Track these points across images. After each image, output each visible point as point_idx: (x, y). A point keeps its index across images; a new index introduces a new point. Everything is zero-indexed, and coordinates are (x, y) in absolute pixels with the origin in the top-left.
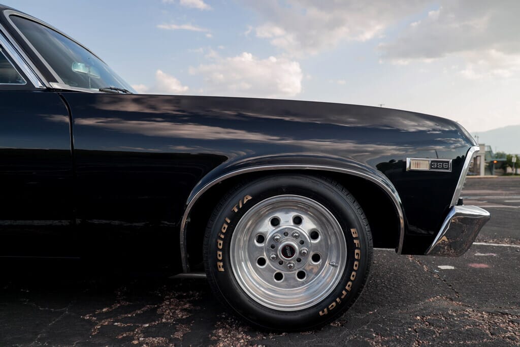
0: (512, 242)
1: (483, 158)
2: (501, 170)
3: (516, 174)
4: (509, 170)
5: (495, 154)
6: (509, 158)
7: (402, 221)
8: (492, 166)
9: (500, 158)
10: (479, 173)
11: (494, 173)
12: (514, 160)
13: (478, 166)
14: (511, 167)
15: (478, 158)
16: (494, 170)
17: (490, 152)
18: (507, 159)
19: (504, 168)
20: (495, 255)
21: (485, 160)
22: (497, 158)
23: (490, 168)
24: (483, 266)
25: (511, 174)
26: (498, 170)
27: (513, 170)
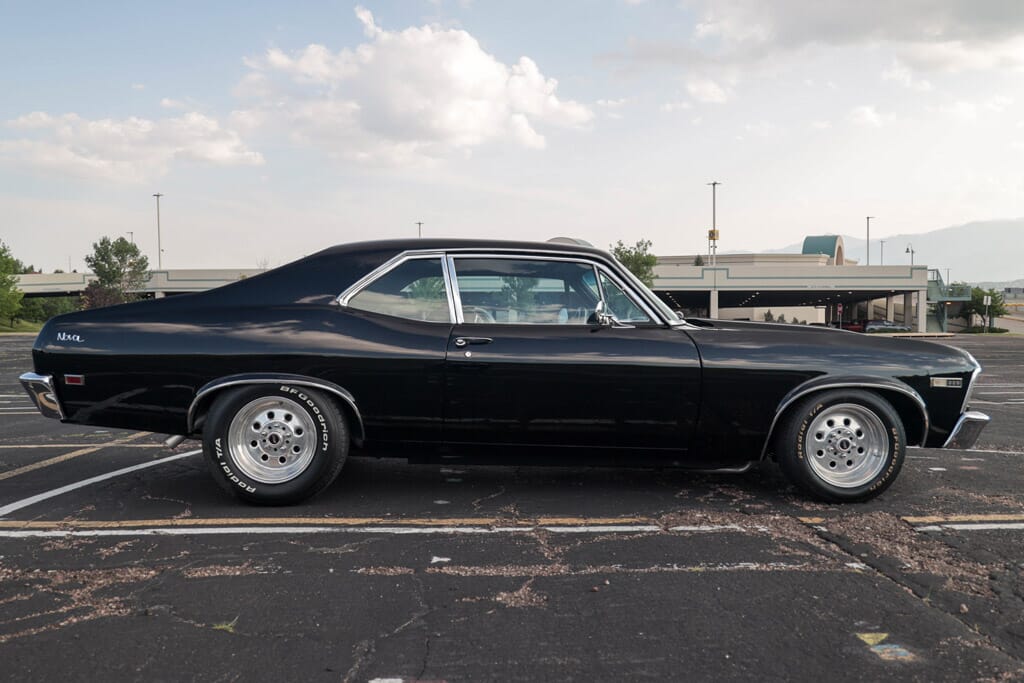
0: (998, 449)
1: (923, 295)
2: (960, 321)
3: (992, 330)
4: (977, 320)
5: (948, 287)
6: (978, 295)
7: (927, 424)
8: (943, 311)
9: (959, 295)
10: (914, 327)
11: (945, 326)
12: (987, 301)
13: (914, 310)
14: (982, 314)
15: (914, 294)
16: (946, 320)
17: (938, 282)
18: (973, 297)
19: (967, 317)
20: (982, 460)
21: (928, 299)
22: (951, 294)
23: (937, 314)
24: (975, 468)
25: (980, 329)
26: (954, 321)
27: (984, 320)
